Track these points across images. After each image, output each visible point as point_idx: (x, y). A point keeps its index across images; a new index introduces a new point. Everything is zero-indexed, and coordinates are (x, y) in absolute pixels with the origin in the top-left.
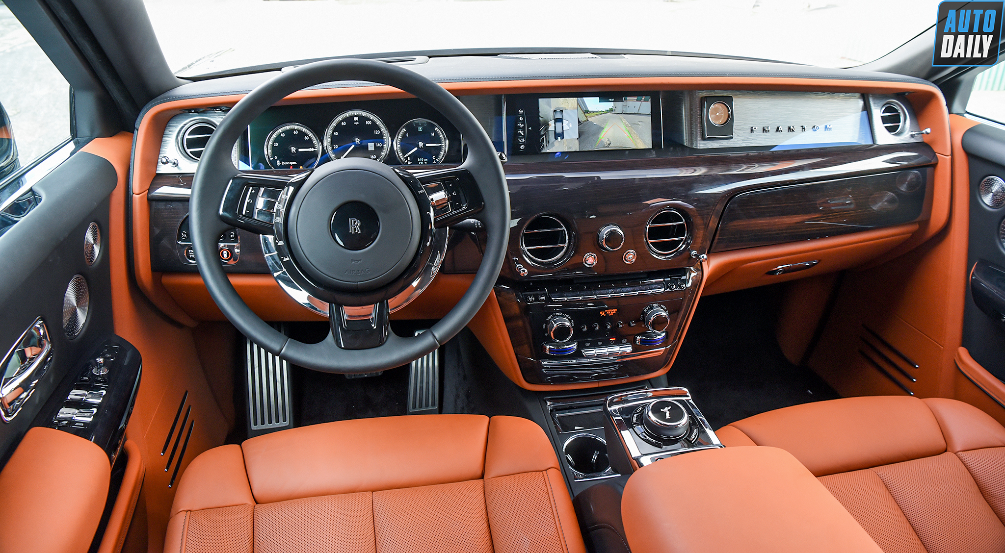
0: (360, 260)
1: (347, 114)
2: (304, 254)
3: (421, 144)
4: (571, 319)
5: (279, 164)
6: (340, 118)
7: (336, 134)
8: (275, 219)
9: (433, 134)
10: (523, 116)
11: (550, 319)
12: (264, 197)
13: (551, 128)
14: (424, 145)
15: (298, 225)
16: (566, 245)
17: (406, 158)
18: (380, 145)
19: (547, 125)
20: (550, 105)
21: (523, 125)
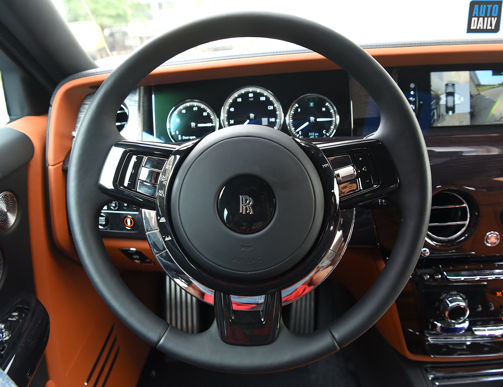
0: (251, 246)
1: (243, 91)
2: (186, 235)
3: (312, 119)
4: (466, 299)
5: (180, 138)
6: (236, 95)
7: (232, 109)
8: (158, 192)
9: (324, 109)
10: (414, 90)
11: (444, 298)
12: (147, 166)
13: (443, 101)
14: (315, 120)
15: (180, 201)
16: (467, 222)
17: (298, 133)
18: (273, 120)
19: (438, 98)
20: (441, 79)
21: (414, 99)
